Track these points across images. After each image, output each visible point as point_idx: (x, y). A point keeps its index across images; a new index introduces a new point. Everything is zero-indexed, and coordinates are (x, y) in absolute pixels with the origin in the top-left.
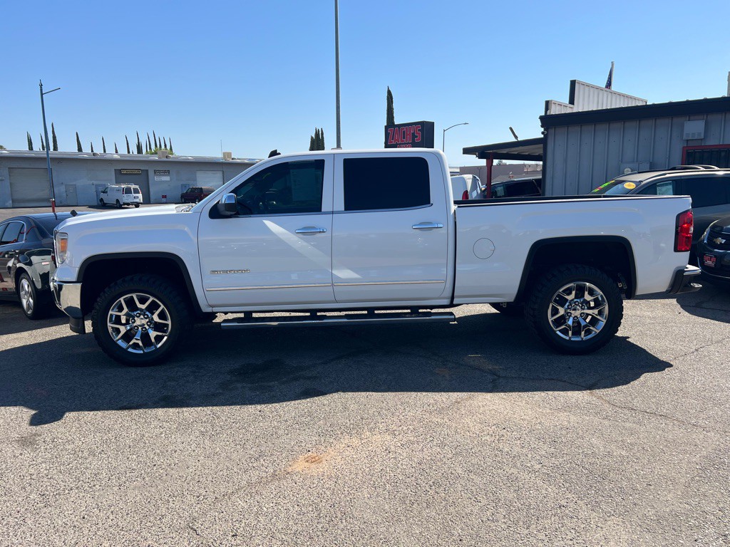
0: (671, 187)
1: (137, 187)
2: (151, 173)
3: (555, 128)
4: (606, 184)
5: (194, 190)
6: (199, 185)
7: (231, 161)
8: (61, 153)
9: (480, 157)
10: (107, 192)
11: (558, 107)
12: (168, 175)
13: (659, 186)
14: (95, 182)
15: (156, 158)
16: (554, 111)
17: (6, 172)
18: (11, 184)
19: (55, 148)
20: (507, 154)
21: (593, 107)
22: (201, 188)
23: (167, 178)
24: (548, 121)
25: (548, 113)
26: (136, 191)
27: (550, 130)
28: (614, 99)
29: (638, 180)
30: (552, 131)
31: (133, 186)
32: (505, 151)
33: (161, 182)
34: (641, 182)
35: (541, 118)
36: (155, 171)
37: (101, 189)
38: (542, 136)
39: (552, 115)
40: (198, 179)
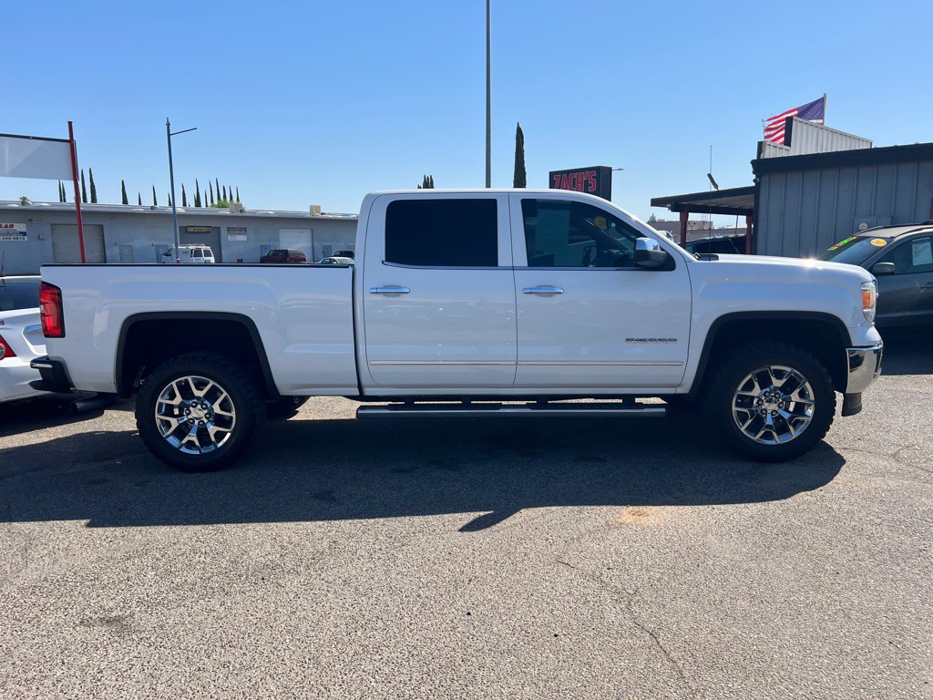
0: (929, 244)
1: (209, 248)
2: (224, 232)
3: (770, 175)
4: (846, 241)
5: (277, 252)
6: (283, 247)
7: (320, 216)
8: (102, 206)
9: (674, 209)
10: (170, 255)
11: (773, 150)
12: (244, 234)
13: (914, 243)
14: (156, 243)
15: (226, 212)
16: (770, 153)
17: (47, 229)
18: (53, 244)
19: (94, 200)
20: (703, 206)
21: (811, 150)
22: (287, 251)
23: (242, 238)
24: (760, 166)
25: (762, 157)
26: (207, 254)
27: (763, 178)
28: (835, 140)
29: (889, 236)
30: (766, 178)
31: (203, 248)
32: (701, 203)
33: (236, 242)
34: (893, 238)
35: (753, 163)
36: (229, 229)
37: (162, 251)
38: (754, 184)
39: (767, 159)
40: (281, 240)
